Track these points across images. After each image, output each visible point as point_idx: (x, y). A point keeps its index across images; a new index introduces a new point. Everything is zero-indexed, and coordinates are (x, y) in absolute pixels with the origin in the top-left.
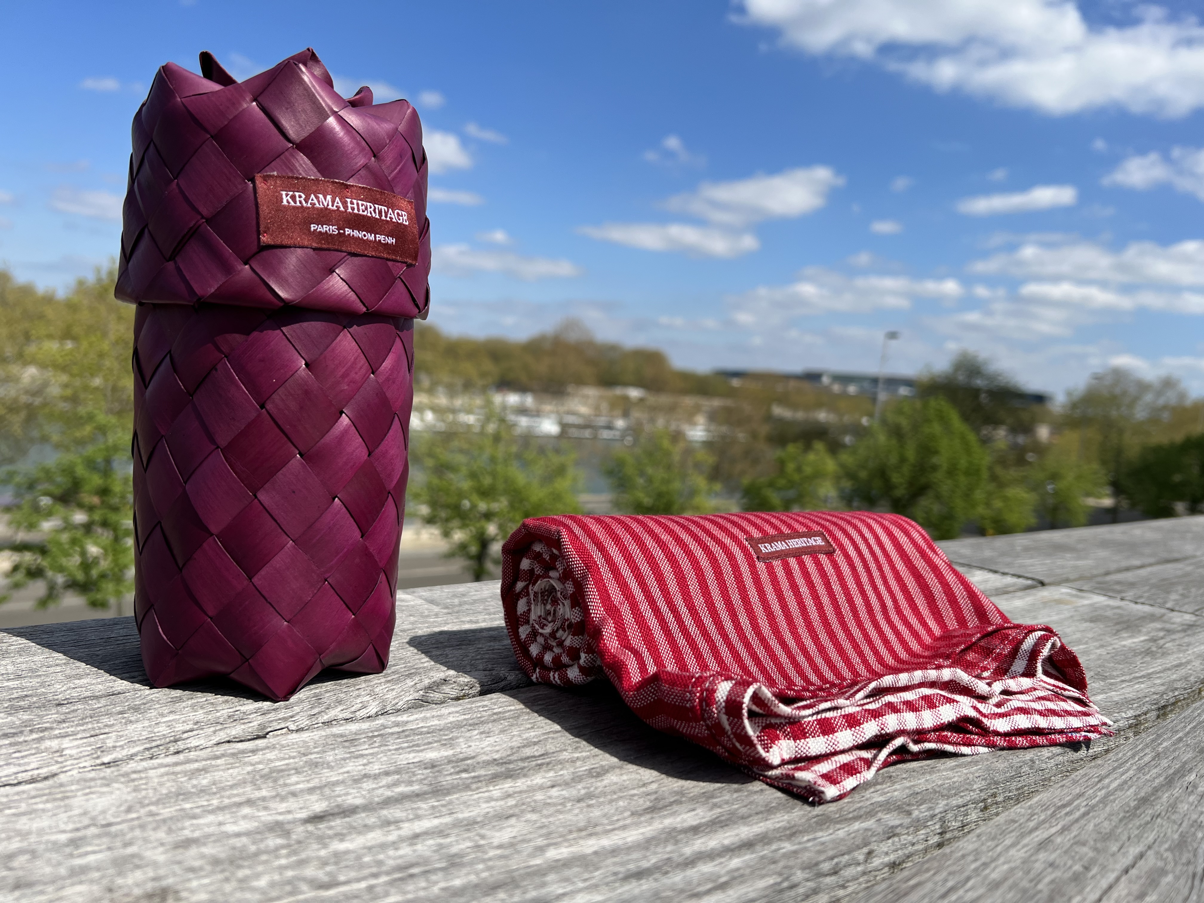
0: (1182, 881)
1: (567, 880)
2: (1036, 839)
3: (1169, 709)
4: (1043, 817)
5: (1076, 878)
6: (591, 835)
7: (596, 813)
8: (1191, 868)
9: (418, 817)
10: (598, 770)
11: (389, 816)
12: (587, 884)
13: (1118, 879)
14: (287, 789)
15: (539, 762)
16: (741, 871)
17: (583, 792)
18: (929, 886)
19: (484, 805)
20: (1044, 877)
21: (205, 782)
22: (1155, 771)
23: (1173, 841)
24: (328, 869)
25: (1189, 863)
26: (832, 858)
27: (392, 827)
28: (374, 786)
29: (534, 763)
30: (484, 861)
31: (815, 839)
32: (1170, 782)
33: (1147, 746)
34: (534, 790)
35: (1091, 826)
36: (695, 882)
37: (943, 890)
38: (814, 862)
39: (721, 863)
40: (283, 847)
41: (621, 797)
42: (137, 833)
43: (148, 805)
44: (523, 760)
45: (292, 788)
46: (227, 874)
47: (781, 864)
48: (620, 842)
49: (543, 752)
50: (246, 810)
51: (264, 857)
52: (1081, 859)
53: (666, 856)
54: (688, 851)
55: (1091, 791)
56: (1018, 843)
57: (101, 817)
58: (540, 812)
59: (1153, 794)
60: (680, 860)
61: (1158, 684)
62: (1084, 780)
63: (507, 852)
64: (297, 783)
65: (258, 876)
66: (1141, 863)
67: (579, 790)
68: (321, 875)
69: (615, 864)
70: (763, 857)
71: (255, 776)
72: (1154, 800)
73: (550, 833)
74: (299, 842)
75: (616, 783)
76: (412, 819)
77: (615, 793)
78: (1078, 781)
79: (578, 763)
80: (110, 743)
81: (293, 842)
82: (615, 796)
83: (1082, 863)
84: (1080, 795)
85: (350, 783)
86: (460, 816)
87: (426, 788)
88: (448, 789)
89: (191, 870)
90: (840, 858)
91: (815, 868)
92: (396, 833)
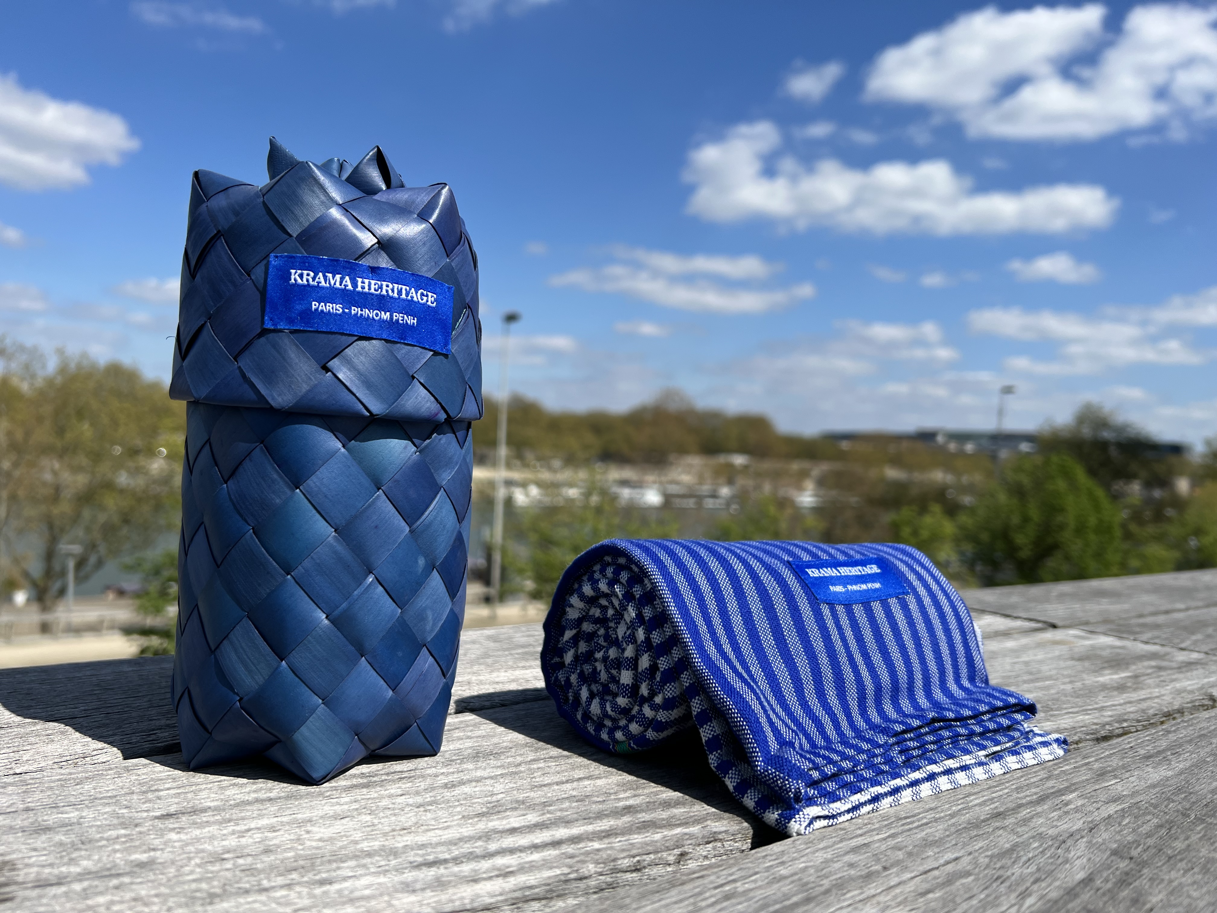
0: (981, 882)
1: (364, 866)
2: (853, 844)
5: (868, 876)
6: (410, 833)
7: (429, 815)
9: (260, 816)
10: (455, 783)
11: (234, 815)
12: (380, 869)
13: (912, 878)
14: (157, 794)
15: (403, 776)
16: (534, 863)
17: (429, 799)
19: (328, 808)
20: (834, 875)
21: (87, 787)
23: (1001, 849)
24: (152, 853)
26: (635, 856)
27: (232, 824)
28: (236, 792)
30: (296, 850)
31: (627, 840)
34: (383, 798)
35: (921, 835)
36: (483, 870)
38: (612, 858)
41: (462, 804)
44: (388, 774)
45: (161, 793)
46: (64, 854)
47: (577, 859)
52: (886, 861)
53: (470, 850)
54: (493, 846)
58: (376, 814)
59: (1013, 810)
60: (481, 853)
61: (1107, 716)
63: (322, 844)
64: (168, 789)
66: (950, 866)
67: (426, 798)
68: (143, 857)
69: (416, 855)
70: (563, 854)
73: (373, 831)
74: (141, 833)
76: (253, 818)
79: (440, 777)
81: (135, 833)
82: (457, 803)
83: (884, 864)
86: (299, 816)
87: (282, 794)
88: (301, 796)
89: (35, 850)
90: (645, 857)
91: (612, 864)
92: (230, 829)
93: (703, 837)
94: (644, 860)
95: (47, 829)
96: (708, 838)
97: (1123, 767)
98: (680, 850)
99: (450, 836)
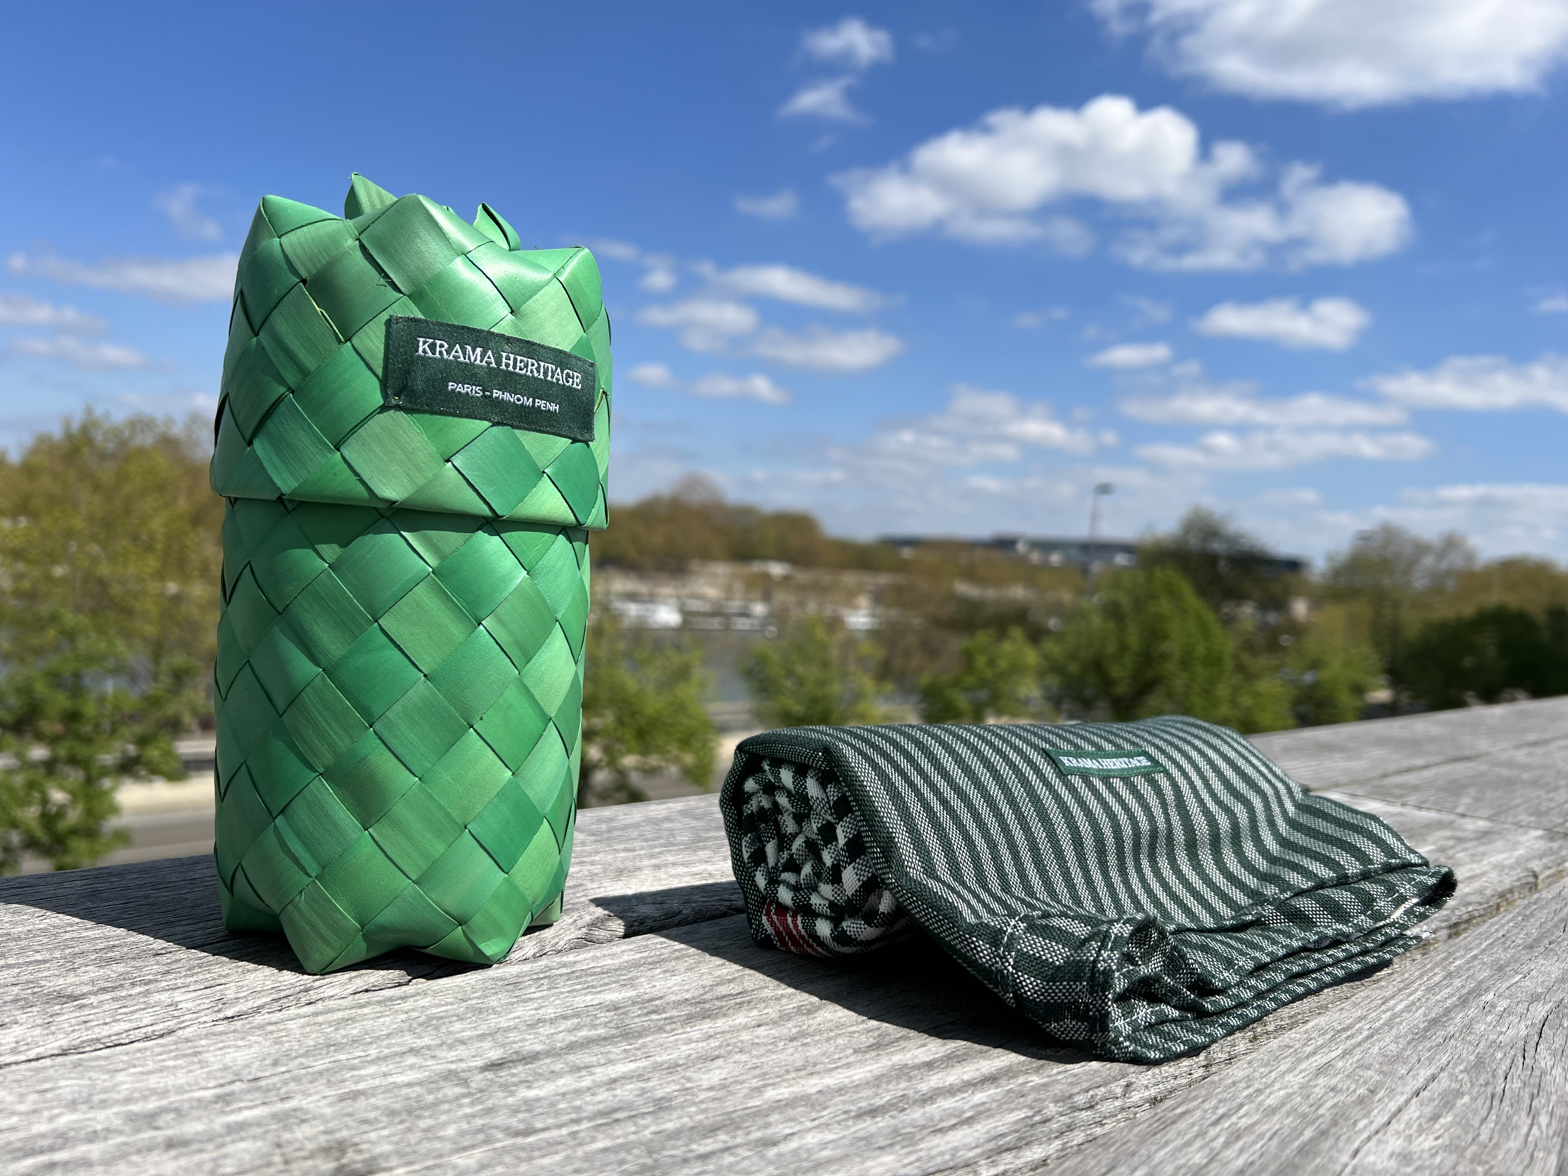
0: (1480, 1102)
1: (793, 1119)
2: (1315, 1064)
3: (1463, 926)
4: (1320, 1042)
5: (1361, 1101)
6: (812, 1074)
7: (813, 1052)
8: (1490, 1089)
9: (611, 1062)
11: (578, 1061)
12: (817, 1123)
13: (1408, 1102)
14: (452, 1037)
15: (738, 1001)
16: (987, 1106)
17: (794, 1030)
18: (1198, 1113)
19: (684, 1048)
20: (1326, 1101)
21: (355, 1032)
22: (1447, 991)
23: (1469, 1062)
24: (520, 1116)
25: (1487, 1084)
26: (1087, 1091)
27: (583, 1073)
28: (552, 1031)
29: (732, 1002)
30: (696, 1104)
32: (1464, 1002)
33: (1437, 965)
34: (738, 1030)
35: (1375, 1050)
36: (937, 1118)
37: (1214, 1118)
38: (1067, 1095)
39: (963, 1099)
40: (463, 1096)
41: (839, 1035)
42: (293, 1086)
43: (296, 1058)
44: (718, 999)
45: (458, 1035)
46: (407, 1125)
47: (1030, 1098)
48: (847, 1081)
49: (740, 990)
50: (411, 1060)
51: (446, 1107)
52: (1365, 1083)
53: (901, 1093)
54: (924, 1087)
56: (1295, 1068)
57: (246, 1072)
58: (749, 1052)
59: (1445, 1015)
60: (917, 1096)
63: (720, 1094)
64: (463, 1030)
65: (444, 1125)
66: (1434, 1085)
67: (790, 1029)
68: (515, 1122)
69: (844, 1102)
70: (1009, 1091)
71: (411, 1024)
72: (1446, 1022)
73: (765, 1074)
74: (481, 1091)
76: (605, 1064)
77: (832, 1031)
78: (1359, 1004)
79: (784, 1001)
80: (229, 994)
81: (474, 1091)
82: (832, 1034)
83: (1367, 1087)
84: (1361, 1018)
85: (524, 1028)
86: (659, 1059)
87: (613, 1032)
88: (639, 1032)
90: (1096, 1090)
91: (1069, 1101)
92: (589, 1079)
97: (1515, 959)
99: (862, 1076)
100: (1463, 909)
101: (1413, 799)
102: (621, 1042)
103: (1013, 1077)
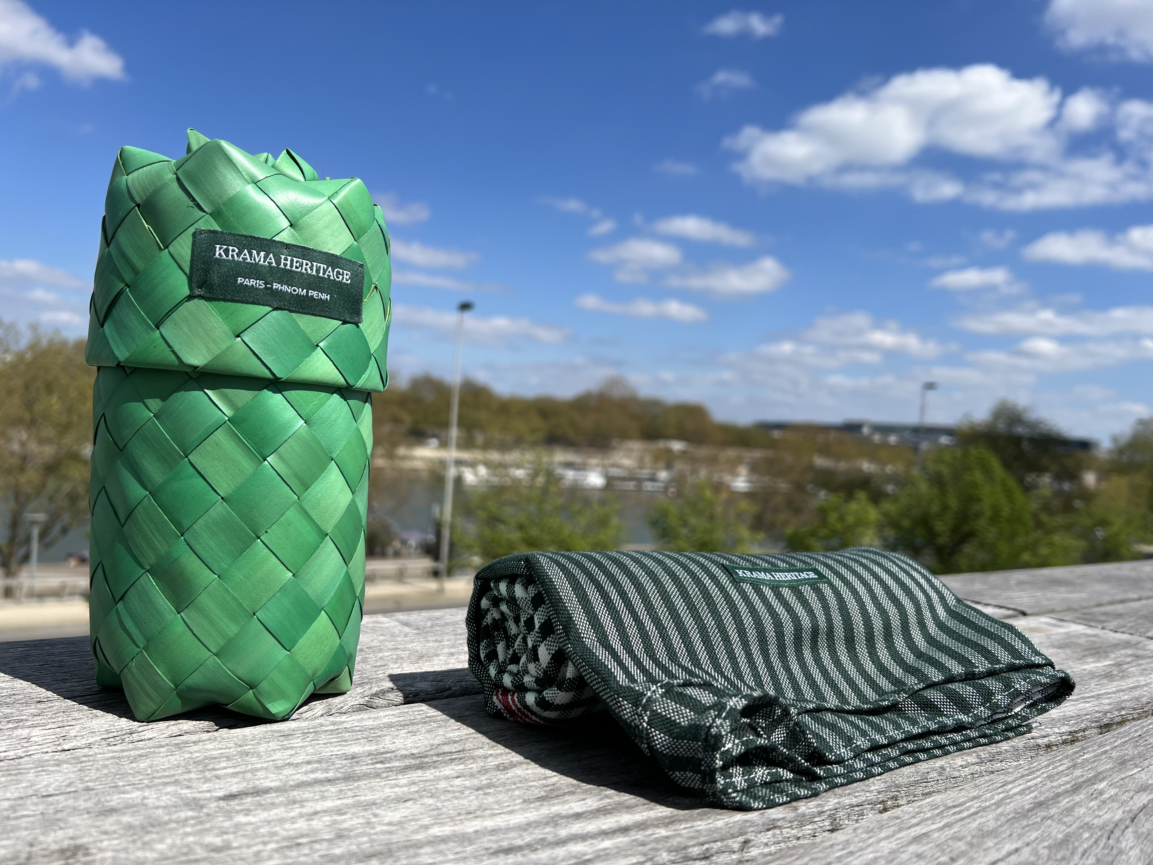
1: (441, 853)
2: (913, 834)
3: (1113, 727)
4: (929, 815)
6: (477, 817)
7: (491, 799)
9: (323, 798)
10: (506, 765)
11: (297, 797)
12: (458, 856)
14: (214, 773)
15: (453, 757)
16: (608, 851)
17: (485, 782)
19: (388, 791)
21: (142, 765)
22: (1065, 779)
23: (1056, 839)
24: (225, 837)
26: (703, 844)
27: (297, 805)
28: (293, 772)
29: (448, 758)
30: (369, 834)
31: (692, 827)
32: (1076, 789)
33: (1067, 757)
34: (440, 780)
35: (975, 825)
36: (560, 858)
38: (682, 846)
39: (591, 844)
40: (193, 818)
41: (519, 787)
43: (87, 781)
44: (438, 755)
45: (219, 772)
46: (136, 837)
47: (650, 847)
48: (502, 824)
49: (460, 749)
50: (169, 789)
51: (173, 826)
52: (951, 852)
53: (541, 836)
54: (563, 833)
55: (989, 795)
56: (893, 836)
57: (43, 790)
58: (438, 797)
59: (1053, 799)
60: (553, 840)
61: (1106, 703)
62: (987, 785)
63: (393, 828)
64: (225, 768)
65: (162, 840)
66: (1014, 857)
67: (482, 780)
68: (218, 841)
69: (489, 841)
70: (634, 841)
71: (189, 761)
73: (439, 815)
74: (208, 815)
75: (519, 776)
76: (317, 800)
77: (514, 784)
78: (979, 786)
79: (489, 759)
80: (73, 733)
81: (203, 815)
82: (514, 787)
83: (950, 855)
84: (976, 798)
85: (273, 769)
86: (362, 798)
87: (339, 775)
88: (359, 777)
89: (106, 833)
90: (712, 845)
91: (683, 852)
92: (298, 811)
93: (764, 824)
94: (712, 848)
95: (113, 811)
96: (768, 825)
97: (1140, 755)
98: (744, 837)
99: (517, 821)
100: (1116, 713)
101: (1113, 624)
102: (340, 783)
103: (643, 829)
